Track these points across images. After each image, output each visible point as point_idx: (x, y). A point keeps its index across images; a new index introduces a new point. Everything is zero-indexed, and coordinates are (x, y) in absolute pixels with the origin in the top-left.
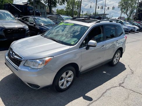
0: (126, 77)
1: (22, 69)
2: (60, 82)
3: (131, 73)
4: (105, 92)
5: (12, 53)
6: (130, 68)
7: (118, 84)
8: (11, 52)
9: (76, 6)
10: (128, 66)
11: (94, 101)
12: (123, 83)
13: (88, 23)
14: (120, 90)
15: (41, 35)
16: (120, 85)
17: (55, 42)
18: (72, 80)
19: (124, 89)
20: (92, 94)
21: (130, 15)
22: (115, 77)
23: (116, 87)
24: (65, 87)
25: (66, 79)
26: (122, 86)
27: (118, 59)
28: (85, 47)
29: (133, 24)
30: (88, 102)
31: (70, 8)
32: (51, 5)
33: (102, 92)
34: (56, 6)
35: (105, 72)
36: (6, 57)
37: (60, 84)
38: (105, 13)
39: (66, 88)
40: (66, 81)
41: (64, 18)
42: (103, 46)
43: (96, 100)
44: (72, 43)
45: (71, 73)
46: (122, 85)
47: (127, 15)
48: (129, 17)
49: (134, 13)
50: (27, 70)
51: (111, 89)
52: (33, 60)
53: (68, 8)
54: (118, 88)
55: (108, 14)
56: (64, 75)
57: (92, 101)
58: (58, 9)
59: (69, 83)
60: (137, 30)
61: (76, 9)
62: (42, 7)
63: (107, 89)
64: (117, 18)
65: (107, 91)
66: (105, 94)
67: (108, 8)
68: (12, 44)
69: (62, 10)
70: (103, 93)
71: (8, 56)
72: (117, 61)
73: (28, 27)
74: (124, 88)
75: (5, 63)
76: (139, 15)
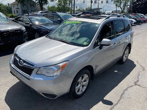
0: (139, 75)
1: (36, 78)
2: (76, 88)
3: (142, 70)
4: (123, 93)
5: (20, 61)
6: (139, 64)
7: (133, 83)
8: (18, 60)
9: (68, 2)
10: (137, 62)
11: (115, 105)
12: (138, 81)
13: (97, 19)
14: (137, 89)
15: (46, 37)
16: (136, 84)
17: (65, 44)
18: (87, 84)
19: (141, 88)
20: (111, 97)
21: (124, 8)
22: (128, 76)
23: (132, 86)
24: (81, 92)
25: (81, 84)
26: (138, 85)
27: (127, 55)
28: (98, 47)
29: (130, 18)
30: (109, 107)
31: (62, 4)
32: (42, 2)
33: (120, 94)
34: (47, 3)
35: (117, 71)
36: (12, 65)
37: (77, 91)
38: (98, 7)
39: (82, 94)
40: (81, 86)
41: (61, 15)
42: (115, 44)
43: (117, 104)
44: (85, 43)
45: (87, 77)
46: (138, 83)
47: (121, 8)
48: (123, 10)
49: (128, 5)
50: (42, 79)
51: (129, 89)
52: (47, 66)
53: (60, 5)
54: (135, 87)
55: (102, 9)
56: (80, 80)
57: (113, 105)
58: (49, 6)
59: (84, 88)
60: (135, 23)
61: (68, 5)
62: (32, 5)
63: (124, 89)
64: (111, 12)
65: (124, 91)
66: (123, 96)
67: (102, 2)
68: (16, 49)
69: (53, 7)
70: (122, 94)
71: (14, 64)
72: (126, 58)
73: (25, 28)
74: (140, 86)
75: (11, 72)
76: (133, 7)
